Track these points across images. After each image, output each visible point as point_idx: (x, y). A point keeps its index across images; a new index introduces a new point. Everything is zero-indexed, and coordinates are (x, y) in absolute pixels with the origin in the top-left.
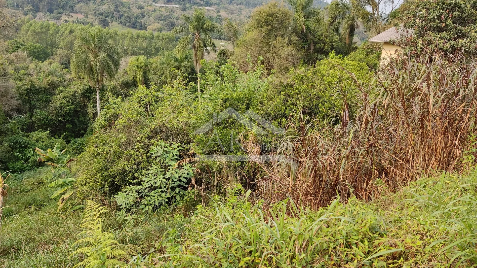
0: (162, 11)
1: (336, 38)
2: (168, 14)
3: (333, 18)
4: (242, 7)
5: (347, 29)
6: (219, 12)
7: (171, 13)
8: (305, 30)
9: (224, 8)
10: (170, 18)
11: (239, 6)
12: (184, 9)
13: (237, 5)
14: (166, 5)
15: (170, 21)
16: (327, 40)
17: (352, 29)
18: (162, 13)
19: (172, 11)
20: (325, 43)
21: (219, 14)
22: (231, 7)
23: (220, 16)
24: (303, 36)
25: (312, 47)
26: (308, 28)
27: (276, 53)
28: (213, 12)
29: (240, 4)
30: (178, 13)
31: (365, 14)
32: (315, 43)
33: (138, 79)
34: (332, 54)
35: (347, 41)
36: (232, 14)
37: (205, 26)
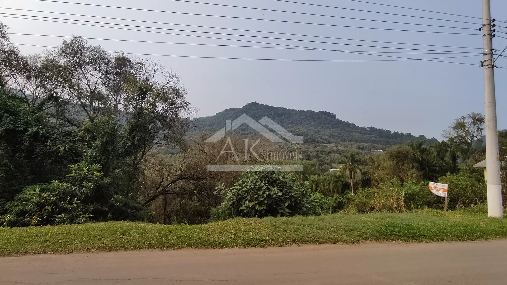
0: (302, 149)
1: (444, 164)
2: (305, 150)
3: (438, 152)
4: (353, 143)
5: (451, 158)
6: (337, 147)
7: (308, 149)
8: (421, 160)
9: (340, 144)
10: (307, 152)
11: (350, 142)
12: (315, 147)
13: (349, 142)
14: (304, 145)
15: (307, 154)
16: (438, 165)
17: (454, 159)
18: (302, 150)
19: (308, 148)
20: (437, 167)
21: (338, 148)
22: (345, 143)
23: (339, 149)
24: (420, 163)
25: (427, 169)
26: (422, 158)
27: (405, 173)
28: (333, 147)
29: (351, 141)
30: (312, 149)
31: (463, 150)
32: (429, 167)
33: (313, 188)
34: (448, 173)
35: (452, 165)
36: (346, 147)
37: (356, 159)
